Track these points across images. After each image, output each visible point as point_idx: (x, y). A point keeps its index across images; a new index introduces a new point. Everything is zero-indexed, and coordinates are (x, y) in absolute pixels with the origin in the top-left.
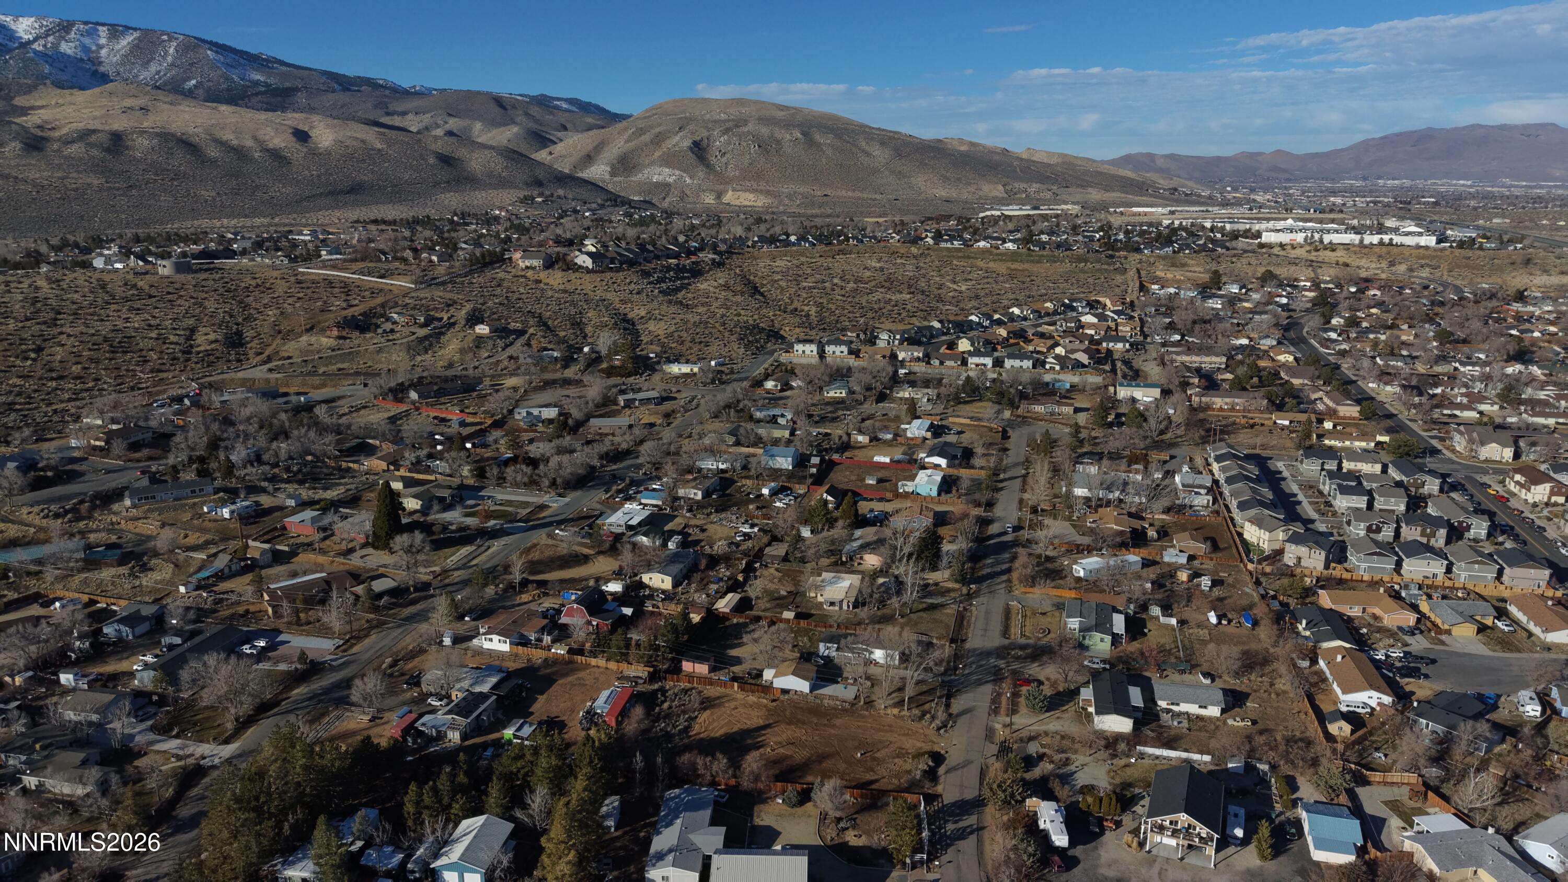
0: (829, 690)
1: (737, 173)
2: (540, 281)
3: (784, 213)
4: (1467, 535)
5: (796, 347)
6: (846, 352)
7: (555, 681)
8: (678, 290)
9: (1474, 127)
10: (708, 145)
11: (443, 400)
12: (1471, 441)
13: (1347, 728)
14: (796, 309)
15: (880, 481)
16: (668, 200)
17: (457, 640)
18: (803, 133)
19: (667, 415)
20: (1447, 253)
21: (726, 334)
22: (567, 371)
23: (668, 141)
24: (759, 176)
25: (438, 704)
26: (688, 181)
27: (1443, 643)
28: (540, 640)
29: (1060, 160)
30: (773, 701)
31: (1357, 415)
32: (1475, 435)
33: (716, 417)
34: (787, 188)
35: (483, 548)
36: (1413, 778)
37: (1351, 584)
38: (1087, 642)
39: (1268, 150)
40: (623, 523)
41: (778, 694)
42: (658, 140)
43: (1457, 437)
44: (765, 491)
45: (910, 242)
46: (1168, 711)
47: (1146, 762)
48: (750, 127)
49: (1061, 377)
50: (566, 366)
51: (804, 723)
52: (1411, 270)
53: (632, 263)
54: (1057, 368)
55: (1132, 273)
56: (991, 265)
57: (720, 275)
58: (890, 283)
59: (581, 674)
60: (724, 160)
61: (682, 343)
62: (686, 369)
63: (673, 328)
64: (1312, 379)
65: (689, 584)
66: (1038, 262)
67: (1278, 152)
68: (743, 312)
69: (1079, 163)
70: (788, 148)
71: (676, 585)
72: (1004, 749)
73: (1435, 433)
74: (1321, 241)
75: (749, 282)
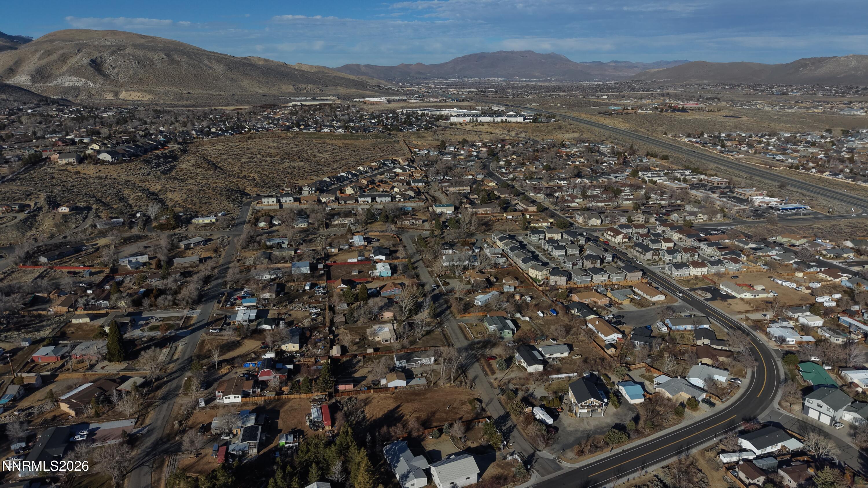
0: (413, 382)
1: (126, 80)
2: (79, 173)
3: (164, 104)
4: (605, 261)
5: (263, 200)
6: (293, 201)
7: (278, 412)
8: (170, 170)
9: (501, 52)
10: (102, 62)
11: (64, 260)
12: (585, 218)
13: (613, 350)
14: (245, 176)
15: (359, 272)
16: (79, 98)
17: (207, 402)
18: (166, 55)
19: (216, 251)
20: (529, 125)
21: (219, 196)
22: (132, 230)
23: (71, 59)
24: (141, 82)
25: (228, 438)
26: (92, 85)
27: (621, 308)
28: (254, 392)
29: (317, 70)
30: (393, 393)
31: (535, 210)
32: (586, 215)
33: (245, 248)
34: (162, 89)
35: (174, 348)
36: (644, 364)
37: (579, 289)
38: (502, 335)
39: (414, 62)
40: (247, 319)
41: (393, 390)
42: (64, 58)
43: (578, 217)
44: (307, 288)
45: (285, 130)
46: (550, 358)
47: (555, 381)
48: (129, 50)
49: (406, 204)
50: (131, 228)
51: (414, 400)
52: (517, 134)
53: (136, 156)
54: (402, 200)
55: (402, 142)
56: (334, 141)
57: (189, 158)
58: (287, 156)
59: (290, 404)
60: (115, 71)
61: (195, 204)
62: (207, 221)
63: (185, 196)
64: (509, 194)
65: (307, 345)
66: (357, 139)
67: (418, 64)
68: (217, 181)
69: (327, 71)
70: (158, 64)
71: (301, 347)
72: (503, 391)
73: (567, 215)
74: (477, 121)
75: (209, 162)
